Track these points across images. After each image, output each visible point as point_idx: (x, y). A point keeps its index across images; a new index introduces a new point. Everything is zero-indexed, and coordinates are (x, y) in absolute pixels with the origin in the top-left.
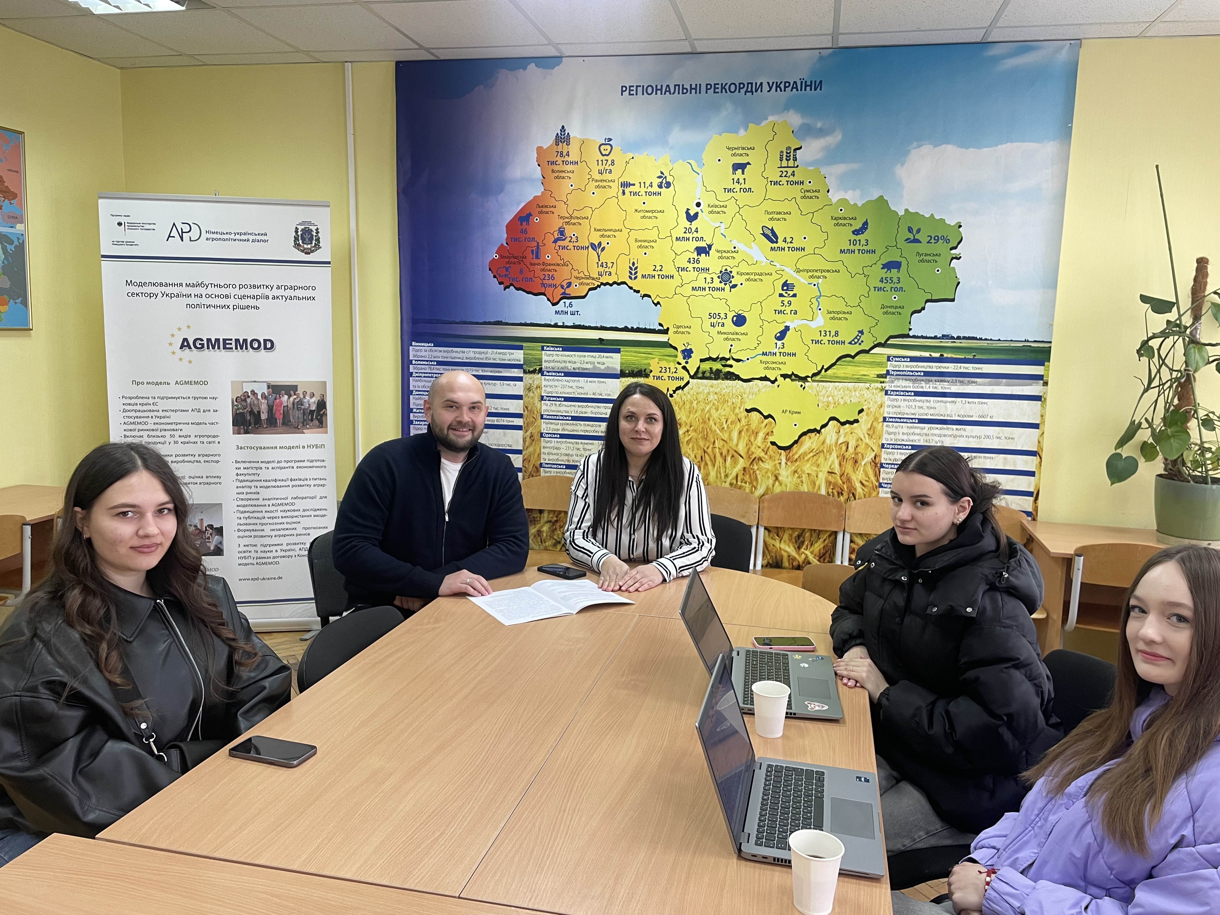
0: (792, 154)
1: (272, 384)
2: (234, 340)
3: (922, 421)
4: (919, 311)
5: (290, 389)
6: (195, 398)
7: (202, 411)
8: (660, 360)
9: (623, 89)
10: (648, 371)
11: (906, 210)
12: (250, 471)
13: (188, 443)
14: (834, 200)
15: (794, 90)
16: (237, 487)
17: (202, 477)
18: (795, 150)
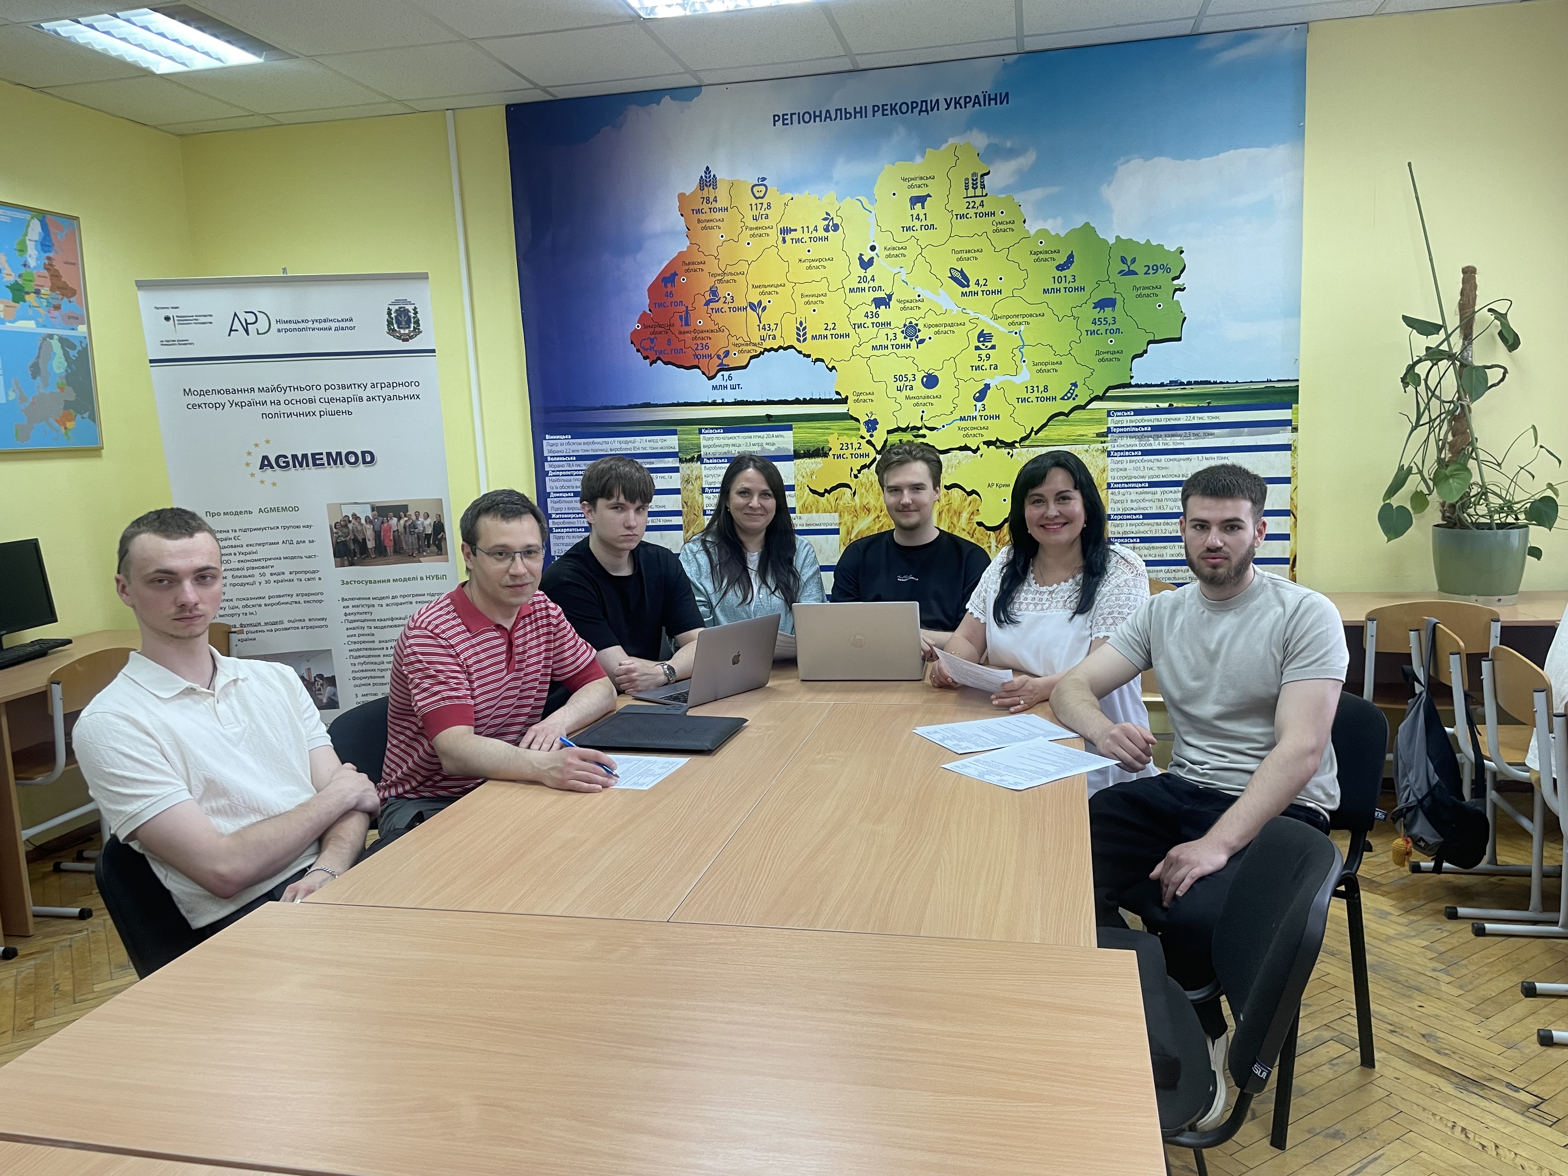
0: (979, 181)
1: (377, 505)
2: (325, 454)
3: (1152, 484)
4: (1141, 355)
5: (400, 510)
6: (284, 528)
7: (295, 542)
8: (840, 435)
9: (776, 119)
10: (826, 449)
11: (1118, 237)
12: (361, 610)
13: (282, 581)
14: (1032, 232)
15: (977, 105)
16: (347, 629)
17: (304, 620)
18: (982, 176)
